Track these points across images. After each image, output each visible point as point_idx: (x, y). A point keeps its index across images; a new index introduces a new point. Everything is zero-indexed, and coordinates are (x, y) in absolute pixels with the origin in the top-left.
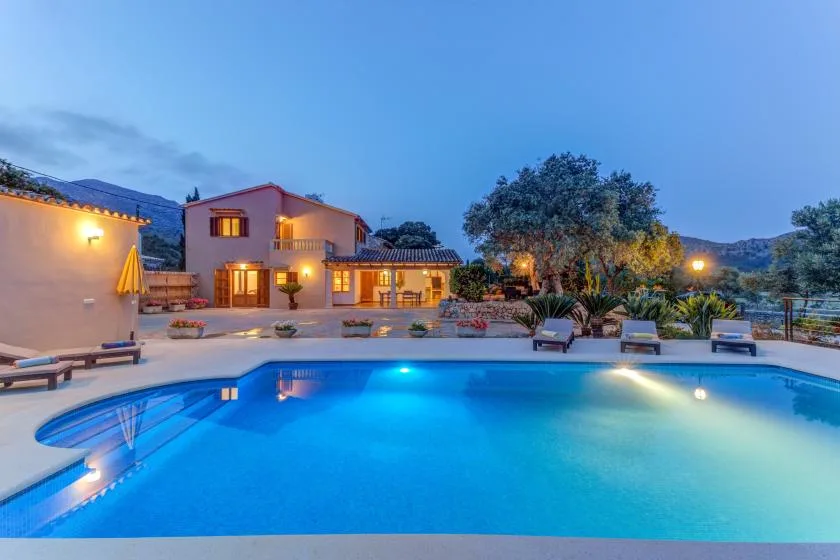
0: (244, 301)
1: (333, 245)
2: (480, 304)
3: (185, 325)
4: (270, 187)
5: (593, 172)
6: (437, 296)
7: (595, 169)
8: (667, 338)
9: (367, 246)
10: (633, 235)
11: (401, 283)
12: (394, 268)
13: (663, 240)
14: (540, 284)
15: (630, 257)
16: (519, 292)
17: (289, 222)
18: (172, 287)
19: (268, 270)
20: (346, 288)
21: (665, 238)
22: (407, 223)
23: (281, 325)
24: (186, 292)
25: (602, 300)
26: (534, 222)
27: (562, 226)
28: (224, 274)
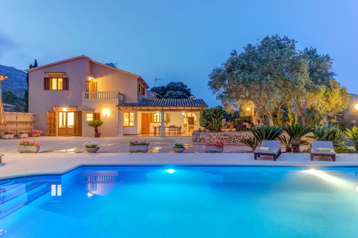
0: (65, 132)
1: (124, 95)
2: (219, 133)
3: (28, 144)
4: (82, 58)
5: (293, 47)
6: (191, 130)
7: (294, 45)
8: (340, 152)
9: (146, 97)
10: (318, 87)
11: (168, 120)
12: (163, 111)
13: (337, 92)
14: (259, 122)
15: (316, 102)
16: (245, 126)
17: (95, 80)
18: (20, 122)
19: (81, 112)
20: (132, 124)
21: (338, 90)
22: (172, 83)
23: (90, 145)
24: (29, 126)
25: (299, 128)
26: (255, 80)
27: (273, 82)
28: (53, 114)
